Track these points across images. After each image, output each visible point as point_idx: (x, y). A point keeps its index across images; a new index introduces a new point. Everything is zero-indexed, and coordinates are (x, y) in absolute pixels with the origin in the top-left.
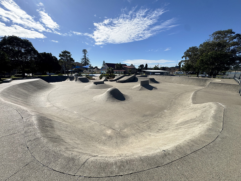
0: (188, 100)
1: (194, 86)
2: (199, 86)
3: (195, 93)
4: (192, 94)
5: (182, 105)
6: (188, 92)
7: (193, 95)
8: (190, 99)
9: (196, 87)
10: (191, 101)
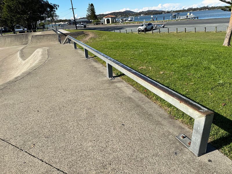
0: (16, 60)
1: (16, 46)
2: (21, 45)
3: (21, 51)
4: (18, 53)
5: (13, 68)
6: (12, 54)
7: (20, 54)
8: (18, 58)
9: (19, 47)
10: (20, 60)
